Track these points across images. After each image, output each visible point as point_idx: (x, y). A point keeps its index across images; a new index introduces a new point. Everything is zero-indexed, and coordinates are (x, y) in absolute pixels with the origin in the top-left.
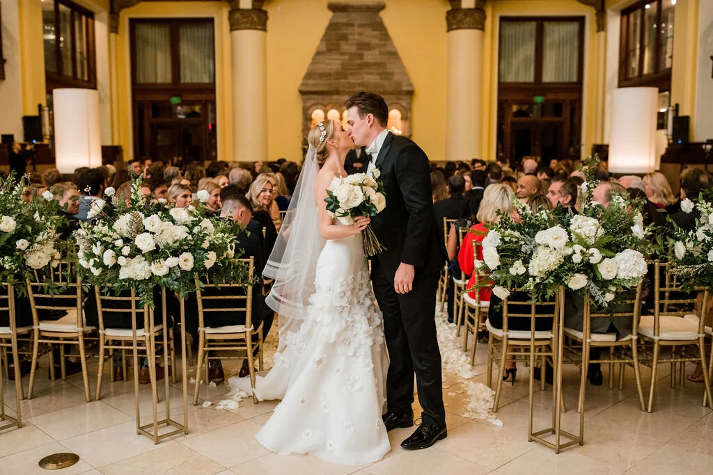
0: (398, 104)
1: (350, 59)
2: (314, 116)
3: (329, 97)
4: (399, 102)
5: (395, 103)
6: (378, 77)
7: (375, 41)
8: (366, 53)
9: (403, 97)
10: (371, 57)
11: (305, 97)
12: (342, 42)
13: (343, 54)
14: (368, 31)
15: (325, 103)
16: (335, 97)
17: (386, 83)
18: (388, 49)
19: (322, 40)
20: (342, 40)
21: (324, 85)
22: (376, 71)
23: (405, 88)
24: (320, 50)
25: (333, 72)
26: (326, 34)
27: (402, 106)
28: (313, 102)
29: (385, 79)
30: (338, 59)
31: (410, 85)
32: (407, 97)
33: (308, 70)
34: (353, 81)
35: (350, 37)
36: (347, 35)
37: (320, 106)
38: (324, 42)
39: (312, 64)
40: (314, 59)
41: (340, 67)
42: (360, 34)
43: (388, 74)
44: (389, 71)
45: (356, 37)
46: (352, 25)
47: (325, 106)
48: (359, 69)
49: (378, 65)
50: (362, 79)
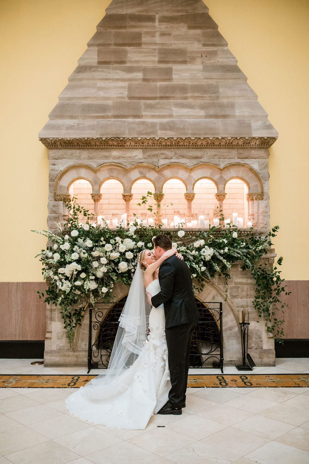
0: (243, 165)
1: (145, 80)
2: (72, 192)
3: (104, 153)
4: (246, 161)
5: (238, 165)
6: (202, 113)
7: (196, 47)
8: (175, 67)
9: (254, 152)
10: (187, 75)
11: (55, 153)
12: (128, 48)
13: (131, 70)
14: (182, 29)
15: (94, 165)
16: (115, 153)
17: (218, 123)
18: (221, 60)
19: (89, 45)
20: (130, 45)
21: (92, 128)
22: (199, 102)
23: (258, 133)
24: (83, 63)
25: (110, 103)
26: (98, 35)
27: (251, 170)
28: (71, 163)
29: (216, 116)
30: (123, 80)
31: (269, 127)
32: (262, 153)
33: (60, 99)
34: (150, 120)
35: (144, 39)
36: (139, 36)
37: (83, 172)
38: (96, 48)
39: (68, 88)
40: (71, 80)
41: (126, 93)
42: (163, 34)
43: (222, 106)
44: (225, 101)
45: (158, 39)
46: (151, 19)
47: (95, 171)
48: (161, 98)
49: (200, 89)
50: (171, 116)
